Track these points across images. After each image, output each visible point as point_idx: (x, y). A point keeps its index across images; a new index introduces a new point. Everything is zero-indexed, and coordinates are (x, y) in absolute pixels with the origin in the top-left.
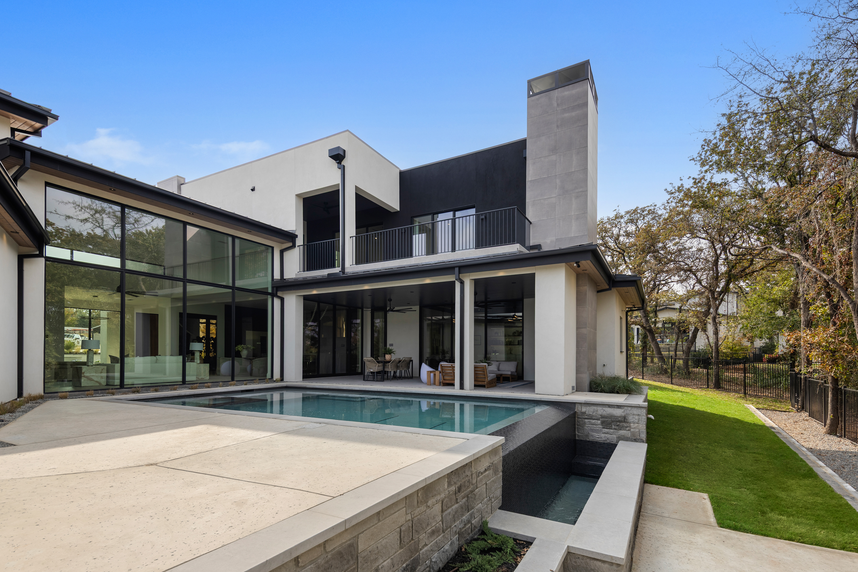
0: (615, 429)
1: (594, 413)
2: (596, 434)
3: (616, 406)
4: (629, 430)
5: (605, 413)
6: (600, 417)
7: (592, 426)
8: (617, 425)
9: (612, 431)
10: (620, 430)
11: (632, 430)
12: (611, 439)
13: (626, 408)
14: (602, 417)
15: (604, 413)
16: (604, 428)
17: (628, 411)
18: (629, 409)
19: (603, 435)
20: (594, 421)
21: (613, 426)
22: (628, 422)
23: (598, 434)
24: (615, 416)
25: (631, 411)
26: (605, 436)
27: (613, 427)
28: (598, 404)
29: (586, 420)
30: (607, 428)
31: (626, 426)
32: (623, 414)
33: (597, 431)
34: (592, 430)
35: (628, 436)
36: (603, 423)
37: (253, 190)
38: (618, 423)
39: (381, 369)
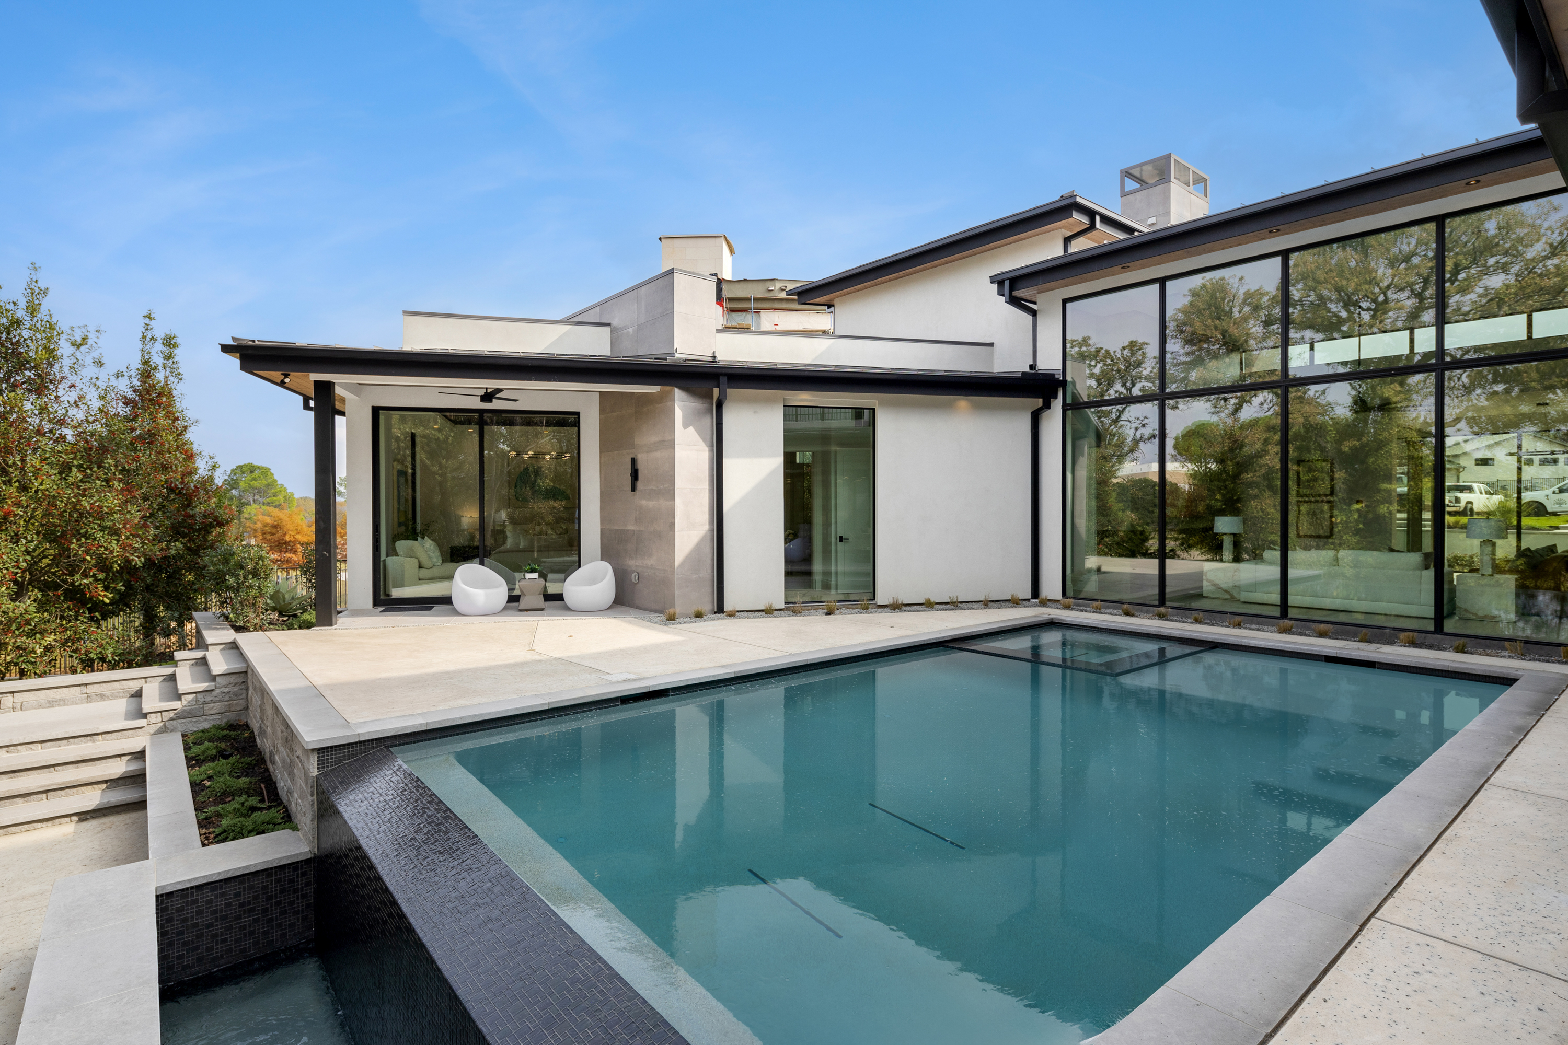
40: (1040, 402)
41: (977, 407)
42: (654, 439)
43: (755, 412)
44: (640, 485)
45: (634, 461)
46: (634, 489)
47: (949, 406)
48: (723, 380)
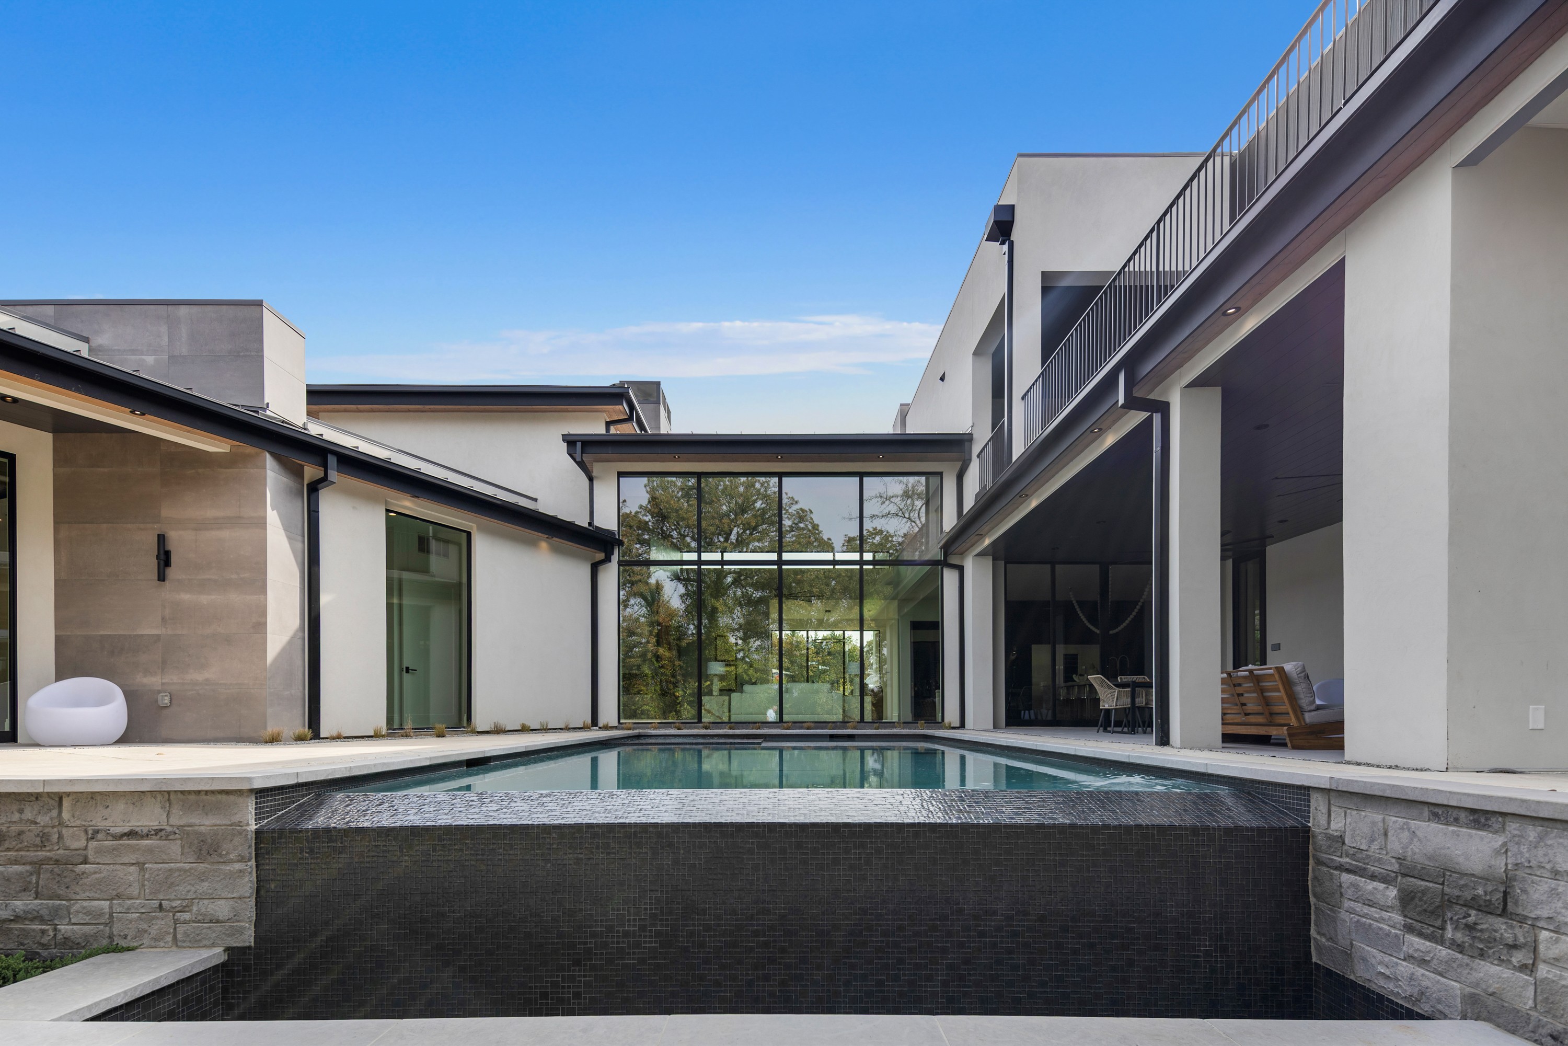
0: (1459, 948)
1: (1375, 846)
2: (1379, 956)
3: (1462, 815)
4: (1523, 968)
5: (1415, 847)
6: (1396, 867)
7: (1366, 909)
8: (1471, 928)
9: (1443, 952)
10: (1482, 955)
11: (1543, 971)
12: (1439, 1001)
13: (1513, 827)
14: (1407, 869)
15: (1417, 852)
16: (1409, 929)
17: (1524, 849)
18: (1532, 833)
19: (1405, 968)
20: (1371, 885)
21: (1449, 927)
22: (1522, 920)
23: (1387, 959)
24: (1463, 875)
25: (1540, 852)
26: (1411, 978)
27: (1449, 933)
28: (1386, 800)
29: (1346, 878)
30: (1421, 935)
31: (1508, 937)
32: (1500, 865)
33: (1390, 945)
34: (1366, 931)
35: (1519, 1006)
36: (1407, 900)
37: (942, 379)
38: (1473, 916)
39: (1126, 702)
40: (601, 556)
41: (556, 550)
42: (211, 513)
43: (354, 508)
44: (171, 572)
45: (162, 539)
46: (162, 577)
47: (533, 544)
48: (332, 461)
